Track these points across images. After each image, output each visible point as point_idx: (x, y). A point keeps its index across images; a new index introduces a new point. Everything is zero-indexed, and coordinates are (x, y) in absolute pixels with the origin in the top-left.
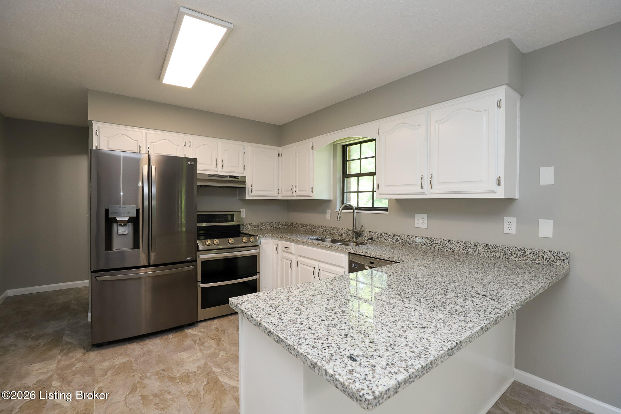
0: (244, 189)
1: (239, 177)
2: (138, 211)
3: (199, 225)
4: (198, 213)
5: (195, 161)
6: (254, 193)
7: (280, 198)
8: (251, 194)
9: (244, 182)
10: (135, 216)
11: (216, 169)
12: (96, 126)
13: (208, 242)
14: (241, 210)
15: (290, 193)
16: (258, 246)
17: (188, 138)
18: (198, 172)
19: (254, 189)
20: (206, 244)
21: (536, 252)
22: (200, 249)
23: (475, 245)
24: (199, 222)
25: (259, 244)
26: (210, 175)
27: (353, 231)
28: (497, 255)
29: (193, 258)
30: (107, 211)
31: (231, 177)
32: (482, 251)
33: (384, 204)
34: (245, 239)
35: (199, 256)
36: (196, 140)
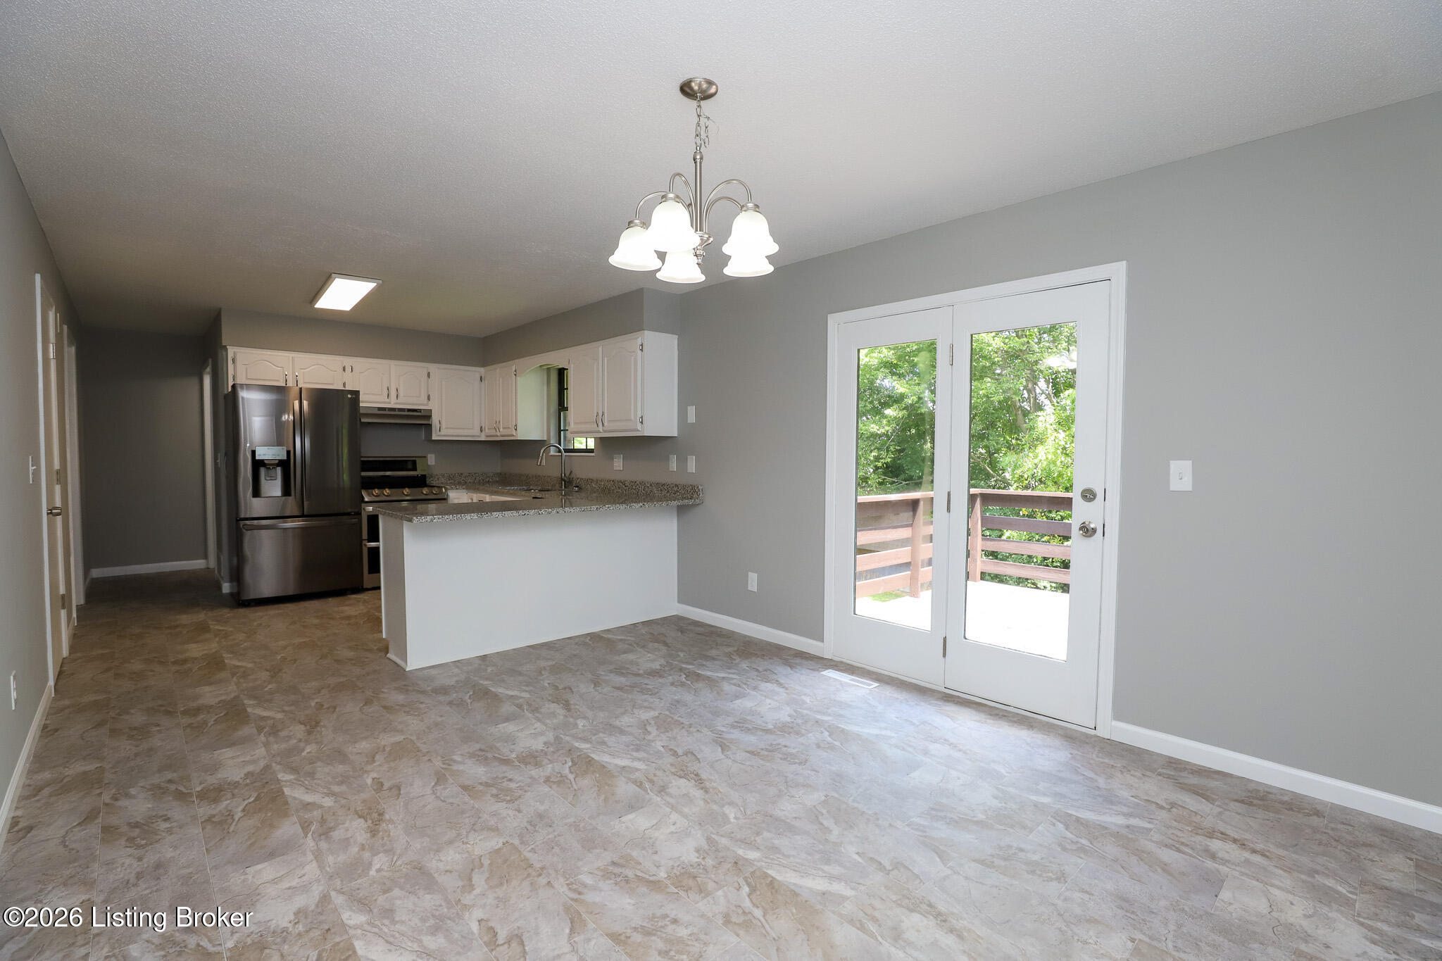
0: (429, 427)
1: (421, 410)
2: (288, 452)
3: (364, 474)
4: (362, 459)
5: (356, 393)
6: (443, 432)
7: (483, 438)
8: (439, 433)
9: (429, 417)
10: (285, 458)
11: (388, 400)
12: (231, 351)
13: (376, 491)
14: (429, 456)
15: (493, 432)
16: (445, 499)
17: (348, 361)
18: (361, 405)
19: (444, 426)
20: (373, 495)
21: (684, 487)
22: (366, 499)
23: (651, 485)
24: (363, 470)
25: (446, 497)
26: (380, 409)
27: (562, 479)
28: (664, 493)
29: (356, 510)
30: (254, 453)
31: (409, 410)
32: (655, 490)
33: (591, 444)
34: (425, 491)
35: (364, 509)
36: (360, 363)
